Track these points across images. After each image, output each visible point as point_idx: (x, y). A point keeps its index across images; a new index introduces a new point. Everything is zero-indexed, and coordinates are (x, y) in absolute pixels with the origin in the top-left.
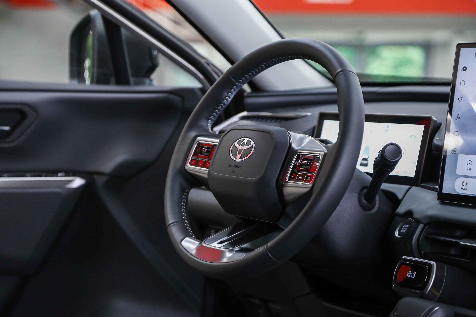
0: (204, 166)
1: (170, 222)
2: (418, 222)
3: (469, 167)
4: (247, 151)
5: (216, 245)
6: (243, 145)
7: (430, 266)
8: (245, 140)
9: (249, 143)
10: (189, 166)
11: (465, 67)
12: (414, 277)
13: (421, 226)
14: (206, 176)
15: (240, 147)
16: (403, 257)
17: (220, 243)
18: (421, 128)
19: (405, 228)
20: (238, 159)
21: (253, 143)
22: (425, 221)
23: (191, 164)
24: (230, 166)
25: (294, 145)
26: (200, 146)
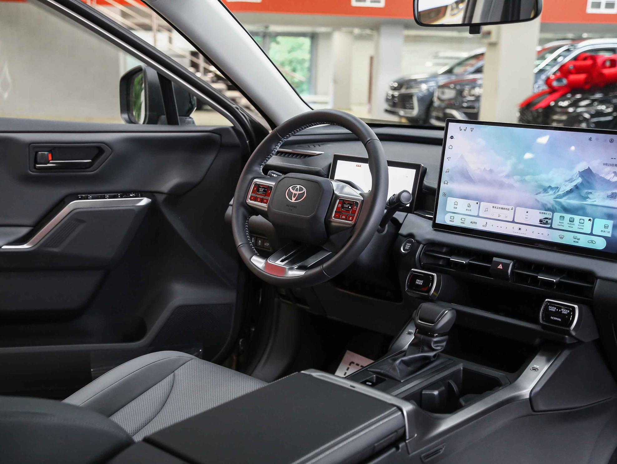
0: (262, 201)
1: (240, 244)
2: (419, 243)
3: (456, 206)
4: (301, 196)
5: (278, 263)
6: (297, 190)
7: (433, 276)
8: (298, 186)
9: (301, 189)
10: (249, 201)
11: (452, 136)
12: (421, 284)
13: (421, 246)
14: (266, 210)
15: (294, 192)
16: (412, 269)
17: (282, 261)
18: (414, 171)
19: (408, 246)
20: (293, 200)
21: (305, 190)
22: (424, 242)
23: (251, 199)
24: (288, 205)
25: (336, 192)
26: (258, 186)
